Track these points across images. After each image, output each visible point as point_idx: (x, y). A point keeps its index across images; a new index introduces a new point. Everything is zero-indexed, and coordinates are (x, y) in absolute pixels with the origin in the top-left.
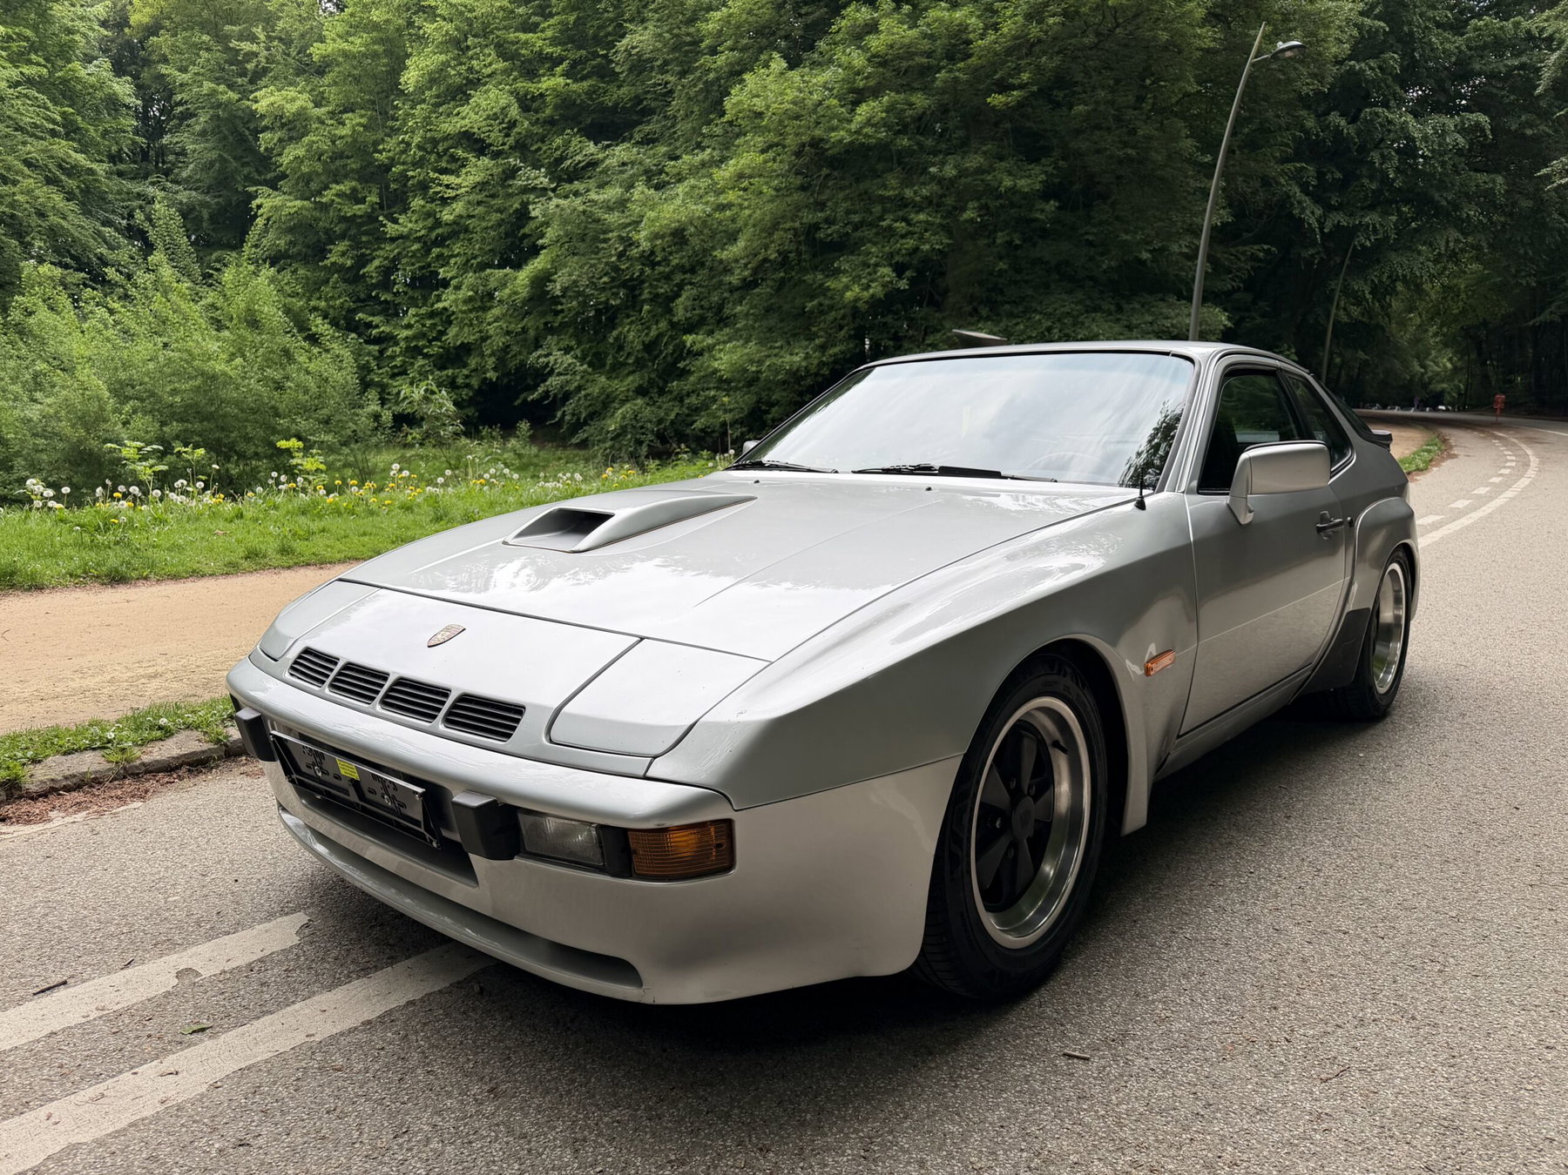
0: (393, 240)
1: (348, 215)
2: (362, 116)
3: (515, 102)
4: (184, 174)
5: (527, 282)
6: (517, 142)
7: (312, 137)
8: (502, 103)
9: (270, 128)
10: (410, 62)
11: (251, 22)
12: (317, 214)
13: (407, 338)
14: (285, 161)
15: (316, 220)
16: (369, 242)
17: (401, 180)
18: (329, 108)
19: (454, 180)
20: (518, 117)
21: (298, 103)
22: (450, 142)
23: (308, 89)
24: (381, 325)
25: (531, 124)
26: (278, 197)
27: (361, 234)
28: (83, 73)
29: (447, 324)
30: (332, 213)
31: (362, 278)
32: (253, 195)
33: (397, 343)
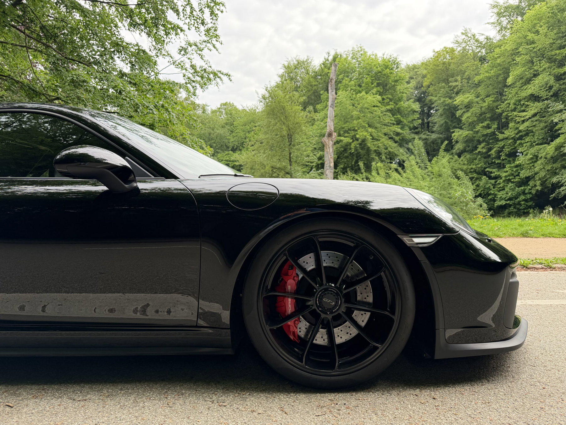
0: (502, 140)
1: (485, 134)
2: (492, 98)
3: (553, 78)
4: (435, 129)
5: (553, 149)
6: (554, 94)
7: (473, 109)
8: (545, 80)
9: (461, 109)
10: (511, 74)
11: (457, 75)
12: (475, 135)
13: (506, 176)
14: (463, 119)
15: (474, 137)
16: (493, 142)
17: (507, 117)
18: (481, 98)
19: (524, 114)
20: (554, 84)
21: (469, 98)
22: (526, 100)
23: (475, 92)
24: (495, 172)
25: (560, 85)
26: (461, 132)
27: (489, 139)
28: (404, 104)
29: (522, 169)
30: (479, 134)
31: (490, 155)
32: (454, 132)
33: (501, 178)
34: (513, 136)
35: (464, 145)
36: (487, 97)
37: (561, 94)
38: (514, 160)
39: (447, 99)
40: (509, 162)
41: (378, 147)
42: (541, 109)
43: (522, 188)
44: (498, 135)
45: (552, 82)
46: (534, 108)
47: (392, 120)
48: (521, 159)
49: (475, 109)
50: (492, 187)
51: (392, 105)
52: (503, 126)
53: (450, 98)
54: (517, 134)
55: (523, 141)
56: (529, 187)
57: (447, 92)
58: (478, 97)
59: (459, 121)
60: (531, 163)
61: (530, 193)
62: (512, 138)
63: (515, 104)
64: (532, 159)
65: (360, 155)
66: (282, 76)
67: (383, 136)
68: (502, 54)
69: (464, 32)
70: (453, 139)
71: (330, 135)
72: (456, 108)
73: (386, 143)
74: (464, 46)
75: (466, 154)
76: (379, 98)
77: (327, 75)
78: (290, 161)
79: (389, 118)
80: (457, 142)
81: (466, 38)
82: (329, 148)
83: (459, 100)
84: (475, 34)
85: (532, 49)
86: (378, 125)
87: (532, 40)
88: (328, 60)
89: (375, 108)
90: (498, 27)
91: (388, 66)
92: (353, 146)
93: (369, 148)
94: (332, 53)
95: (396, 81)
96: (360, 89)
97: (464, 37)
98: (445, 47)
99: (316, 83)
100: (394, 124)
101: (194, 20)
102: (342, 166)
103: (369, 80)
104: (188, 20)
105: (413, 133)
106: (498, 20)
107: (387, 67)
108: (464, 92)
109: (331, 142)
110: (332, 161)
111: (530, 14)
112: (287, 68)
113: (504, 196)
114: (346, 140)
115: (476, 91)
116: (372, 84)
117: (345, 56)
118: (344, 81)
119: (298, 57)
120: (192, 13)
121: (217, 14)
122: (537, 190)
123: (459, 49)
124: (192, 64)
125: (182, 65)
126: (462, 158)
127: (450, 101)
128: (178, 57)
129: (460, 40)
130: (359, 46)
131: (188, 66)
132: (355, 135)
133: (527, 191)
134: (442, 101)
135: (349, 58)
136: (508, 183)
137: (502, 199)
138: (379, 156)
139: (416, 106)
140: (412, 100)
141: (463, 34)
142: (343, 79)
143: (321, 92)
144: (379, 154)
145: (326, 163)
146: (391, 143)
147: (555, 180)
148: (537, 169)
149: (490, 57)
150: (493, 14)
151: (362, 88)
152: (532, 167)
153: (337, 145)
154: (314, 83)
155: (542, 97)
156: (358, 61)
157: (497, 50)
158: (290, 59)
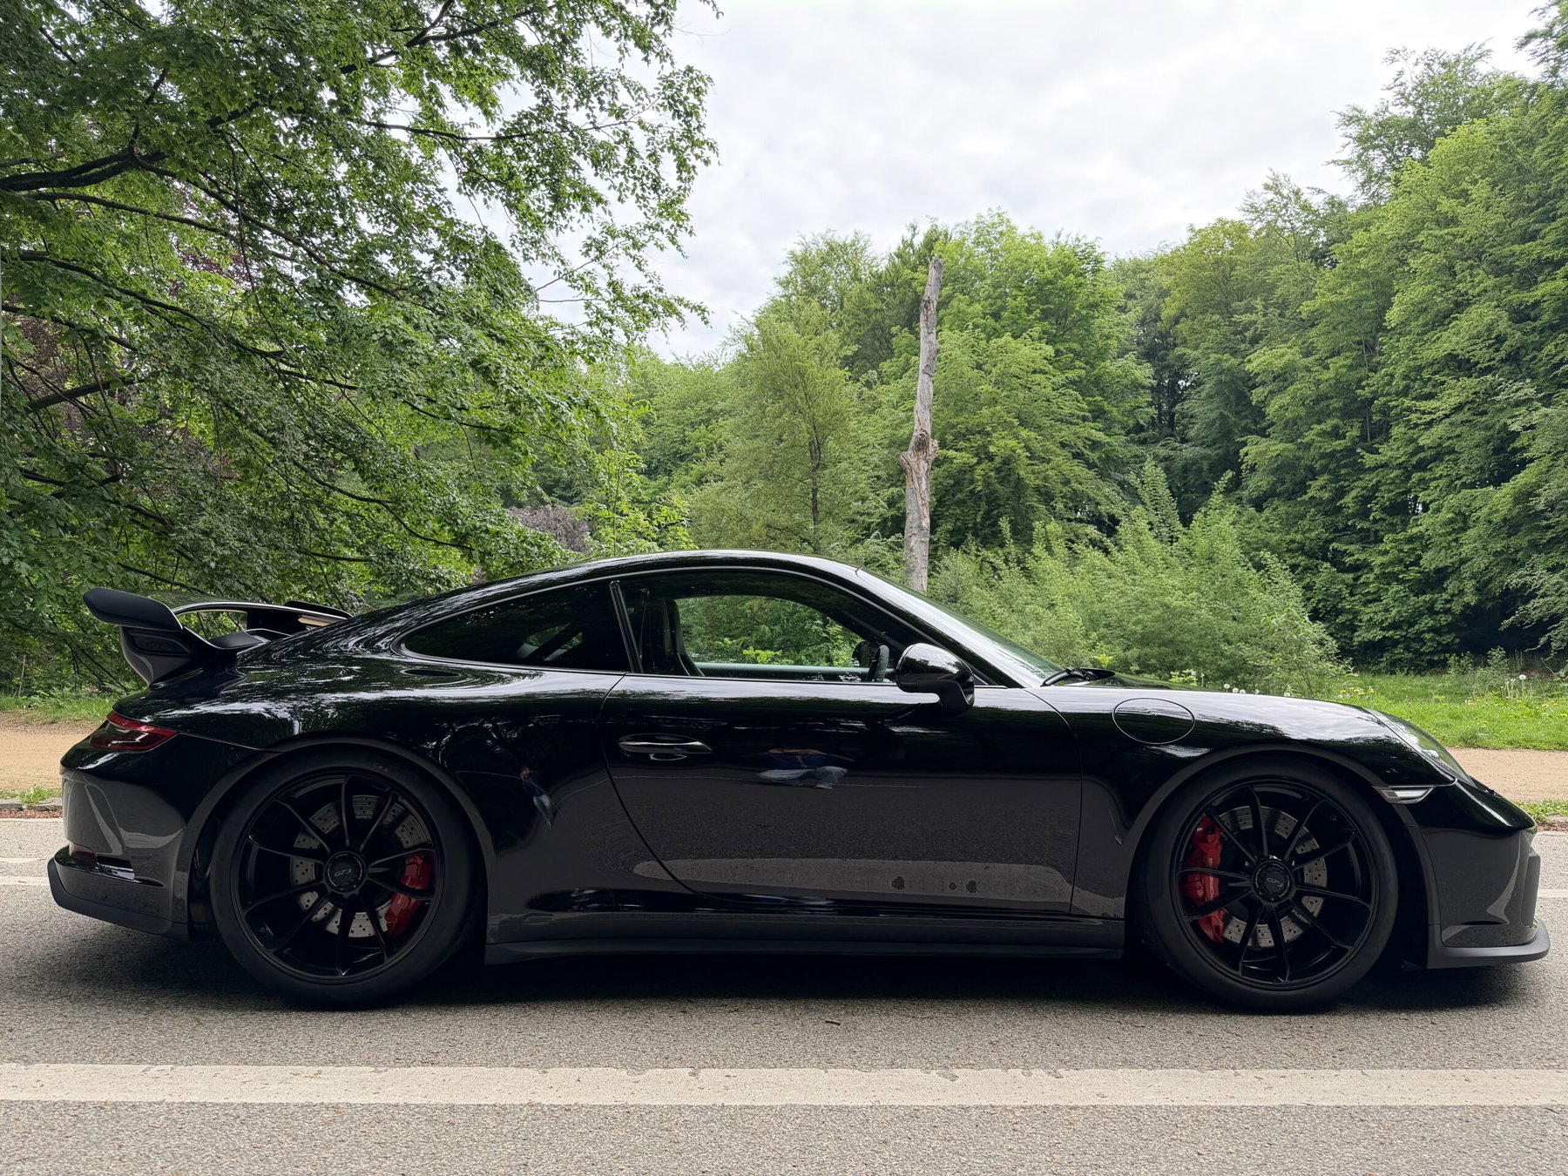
0: (1372, 470)
1: (1327, 451)
2: (1347, 358)
3: (1505, 315)
4: (1192, 433)
5: (1509, 499)
6: (1509, 355)
7: (1297, 385)
8: (1487, 320)
9: (1263, 383)
10: (1395, 299)
11: (1254, 295)
12: (1300, 453)
13: (1382, 565)
14: (1271, 410)
15: (1299, 459)
16: (1349, 474)
17: (1384, 411)
18: (1317, 357)
19: (1432, 404)
20: (1509, 330)
21: (1287, 357)
22: (1436, 367)
23: (1300, 342)
24: (1355, 553)
25: (1525, 334)
26: (1264, 444)
27: (1340, 467)
28: (1111, 366)
29: (1426, 548)
30: (1312, 452)
31: (1339, 509)
32: (1244, 444)
33: (1372, 570)
34: (1403, 459)
35: (1272, 478)
36: (1332, 356)
37: (1528, 358)
38: (1405, 524)
39: (1227, 356)
40: (1392, 529)
41: (1046, 479)
42: (1475, 393)
43: (1428, 597)
44: (1362, 457)
45: (1503, 326)
46: (1457, 391)
47: (1082, 409)
48: (1425, 523)
49: (1302, 387)
50: (1346, 592)
51: (1081, 368)
52: (1377, 432)
53: (1234, 353)
54: (1413, 454)
55: (1427, 475)
56: (1445, 596)
57: (1225, 336)
58: (1307, 354)
59: (1259, 413)
60: (1449, 534)
61: (1447, 611)
62: (1400, 466)
63: (1406, 377)
64: (1451, 521)
65: (997, 498)
66: (785, 284)
67: (1058, 451)
68: (1373, 247)
69: (1270, 183)
70: (1242, 463)
71: (922, 445)
72: (1250, 381)
73: (1065, 467)
74: (1270, 218)
75: (1276, 502)
76: (1049, 350)
77: (910, 285)
78: (815, 510)
79: (1071, 404)
80: (1253, 469)
81: (1277, 199)
82: (919, 479)
83: (1259, 360)
84: (1299, 190)
85: (1451, 238)
86: (1046, 421)
87: (1450, 215)
88: (911, 245)
89: (1038, 377)
90: (1359, 174)
91: (1072, 266)
92: (979, 471)
93: (1020, 479)
94: (924, 229)
95: (1094, 306)
96: (998, 326)
97: (1270, 195)
98: (1220, 220)
99: (879, 305)
100: (1084, 419)
101: (635, 178)
102: (949, 526)
103: (1021, 301)
104: (621, 178)
105: (1132, 441)
106: (1359, 156)
107: (1067, 269)
108: (1271, 339)
109: (923, 463)
110: (926, 513)
111: (1444, 146)
112: (801, 261)
113: (1378, 618)
114: (961, 458)
115: (1303, 339)
116: (1029, 311)
117: (956, 237)
118: (954, 303)
119: (830, 235)
120: (630, 161)
121: (694, 167)
122: (1467, 606)
123: (1258, 226)
124: (614, 279)
125: (587, 280)
126: (1266, 513)
127: (1234, 361)
128: (577, 261)
129: (1260, 203)
130: (995, 211)
131: (602, 284)
132: (985, 447)
133: (1438, 606)
134: (1211, 361)
135: (969, 243)
136: (1389, 584)
137: (1375, 625)
138: (1046, 503)
139: (1144, 373)
140: (1131, 356)
141: (1267, 187)
142: (950, 297)
143: (894, 329)
144: (1047, 497)
145: (910, 518)
146: (1079, 470)
147: (1513, 580)
148: (1466, 550)
149: (1341, 254)
150: (1347, 140)
151: (1002, 323)
152: (1454, 544)
153: (937, 469)
154: (873, 306)
155: (1478, 363)
156: (990, 251)
157: (1360, 236)
158: (809, 238)
